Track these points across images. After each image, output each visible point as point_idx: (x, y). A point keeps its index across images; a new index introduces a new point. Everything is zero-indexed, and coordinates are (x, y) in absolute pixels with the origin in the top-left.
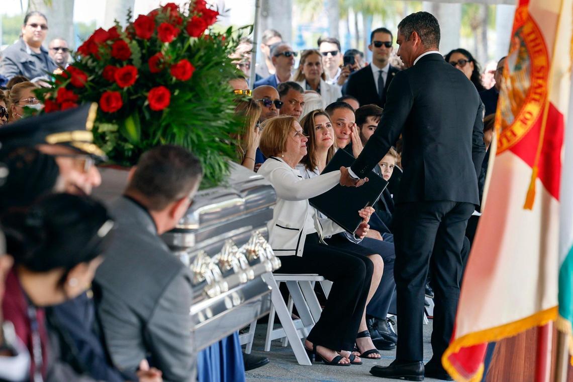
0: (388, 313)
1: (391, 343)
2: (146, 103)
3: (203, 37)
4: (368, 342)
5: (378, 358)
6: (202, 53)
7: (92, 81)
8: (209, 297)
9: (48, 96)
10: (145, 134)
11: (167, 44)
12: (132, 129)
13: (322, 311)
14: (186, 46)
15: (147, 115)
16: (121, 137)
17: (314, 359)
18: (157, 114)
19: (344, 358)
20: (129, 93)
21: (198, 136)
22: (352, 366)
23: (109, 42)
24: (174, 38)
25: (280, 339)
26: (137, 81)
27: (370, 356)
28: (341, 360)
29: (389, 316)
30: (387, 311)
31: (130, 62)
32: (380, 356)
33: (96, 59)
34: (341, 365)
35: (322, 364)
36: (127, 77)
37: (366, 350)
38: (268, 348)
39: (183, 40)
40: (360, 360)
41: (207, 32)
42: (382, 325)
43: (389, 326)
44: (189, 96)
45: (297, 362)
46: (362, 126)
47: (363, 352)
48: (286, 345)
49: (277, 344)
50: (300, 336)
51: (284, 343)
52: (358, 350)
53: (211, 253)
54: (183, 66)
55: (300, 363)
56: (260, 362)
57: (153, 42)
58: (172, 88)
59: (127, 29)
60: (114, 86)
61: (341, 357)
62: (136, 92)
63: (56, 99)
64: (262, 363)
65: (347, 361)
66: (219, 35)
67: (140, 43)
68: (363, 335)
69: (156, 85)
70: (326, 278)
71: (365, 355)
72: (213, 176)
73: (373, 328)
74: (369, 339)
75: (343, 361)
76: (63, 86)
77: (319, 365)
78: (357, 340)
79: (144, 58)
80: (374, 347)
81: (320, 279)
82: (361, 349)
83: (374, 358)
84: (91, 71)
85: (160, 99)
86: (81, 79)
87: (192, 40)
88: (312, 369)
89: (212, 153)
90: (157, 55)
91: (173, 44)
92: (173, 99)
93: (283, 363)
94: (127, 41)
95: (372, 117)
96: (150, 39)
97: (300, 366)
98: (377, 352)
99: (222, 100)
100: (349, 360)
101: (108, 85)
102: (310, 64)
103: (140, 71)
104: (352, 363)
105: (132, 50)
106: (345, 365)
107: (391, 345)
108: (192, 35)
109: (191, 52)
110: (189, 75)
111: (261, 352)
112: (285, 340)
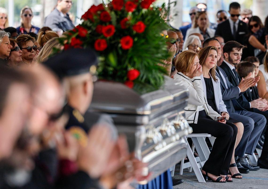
0: (245, 153)
1: (247, 170)
2: (120, 45)
3: (149, 9)
4: (236, 169)
5: (241, 178)
6: (149, 17)
7: (90, 34)
8: (156, 150)
9: (65, 42)
10: (119, 62)
11: (130, 13)
12: (112, 60)
13: (210, 153)
14: (141, 14)
15: (120, 52)
16: (106, 64)
17: (207, 179)
18: (125, 52)
19: (223, 178)
20: (110, 40)
21: (148, 63)
22: (227, 183)
23: (99, 12)
24: (134, 10)
25: (188, 168)
26: (115, 34)
27: (236, 177)
28: (221, 180)
29: (245, 155)
30: (245, 152)
31: (111, 23)
32: (242, 177)
33: (92, 21)
34: (221, 182)
35: (211, 182)
36: (109, 31)
37: (235, 174)
38: (182, 173)
39: (139, 10)
40: (231, 179)
41: (151, 6)
42: (242, 159)
43: (246, 160)
44: (143, 41)
45: (198, 181)
46: (230, 53)
47: (233, 175)
48: (191, 171)
49: (186, 170)
50: (199, 167)
51: (190, 170)
52: (230, 174)
53: (156, 126)
54: (139, 25)
55: (199, 181)
56: (179, 182)
57: (123, 12)
58: (133, 37)
59: (108, 5)
60: (102, 36)
61: (221, 178)
62: (114, 39)
63: (71, 44)
64: (180, 182)
65: (224, 180)
66: (158, 8)
67: (116, 13)
68: (233, 165)
69: (125, 35)
70: (212, 135)
71: (234, 177)
72: (156, 84)
73: (237, 161)
74: (236, 168)
75: (222, 180)
76: (74, 36)
77: (210, 182)
78: (230, 168)
79: (118, 21)
80: (239, 172)
81: (209, 136)
82: (232, 173)
83: (239, 178)
84: (89, 28)
85: (127, 43)
86: (84, 32)
87: (144, 11)
88: (206, 185)
89: (155, 72)
90: (125, 19)
91: (133, 13)
92: (135, 43)
93: (190, 182)
94: (109, 11)
95: (236, 48)
96: (121, 11)
97: (199, 183)
98: (240, 175)
99: (161, 43)
100: (225, 179)
101: (98, 35)
102: (202, 19)
103: (116, 28)
104: (228, 181)
105: (111, 16)
106: (223, 182)
107: (247, 171)
108: (144, 7)
109: (143, 17)
110: (142, 30)
111: (178, 175)
112: (190, 169)
